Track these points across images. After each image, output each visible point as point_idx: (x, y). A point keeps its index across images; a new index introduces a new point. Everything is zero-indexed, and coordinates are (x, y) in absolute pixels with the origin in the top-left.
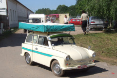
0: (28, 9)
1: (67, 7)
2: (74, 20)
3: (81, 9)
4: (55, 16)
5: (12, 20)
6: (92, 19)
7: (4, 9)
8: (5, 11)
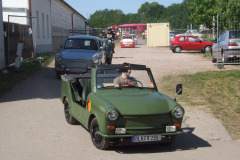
0: (75, 11)
1: (162, 7)
2: (182, 39)
3: (201, 12)
4: (135, 28)
5: (39, 37)
6: (230, 38)
7: (22, 10)
8: (25, 14)
